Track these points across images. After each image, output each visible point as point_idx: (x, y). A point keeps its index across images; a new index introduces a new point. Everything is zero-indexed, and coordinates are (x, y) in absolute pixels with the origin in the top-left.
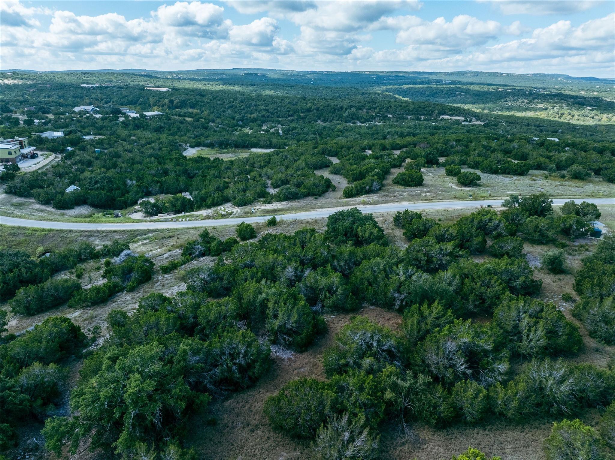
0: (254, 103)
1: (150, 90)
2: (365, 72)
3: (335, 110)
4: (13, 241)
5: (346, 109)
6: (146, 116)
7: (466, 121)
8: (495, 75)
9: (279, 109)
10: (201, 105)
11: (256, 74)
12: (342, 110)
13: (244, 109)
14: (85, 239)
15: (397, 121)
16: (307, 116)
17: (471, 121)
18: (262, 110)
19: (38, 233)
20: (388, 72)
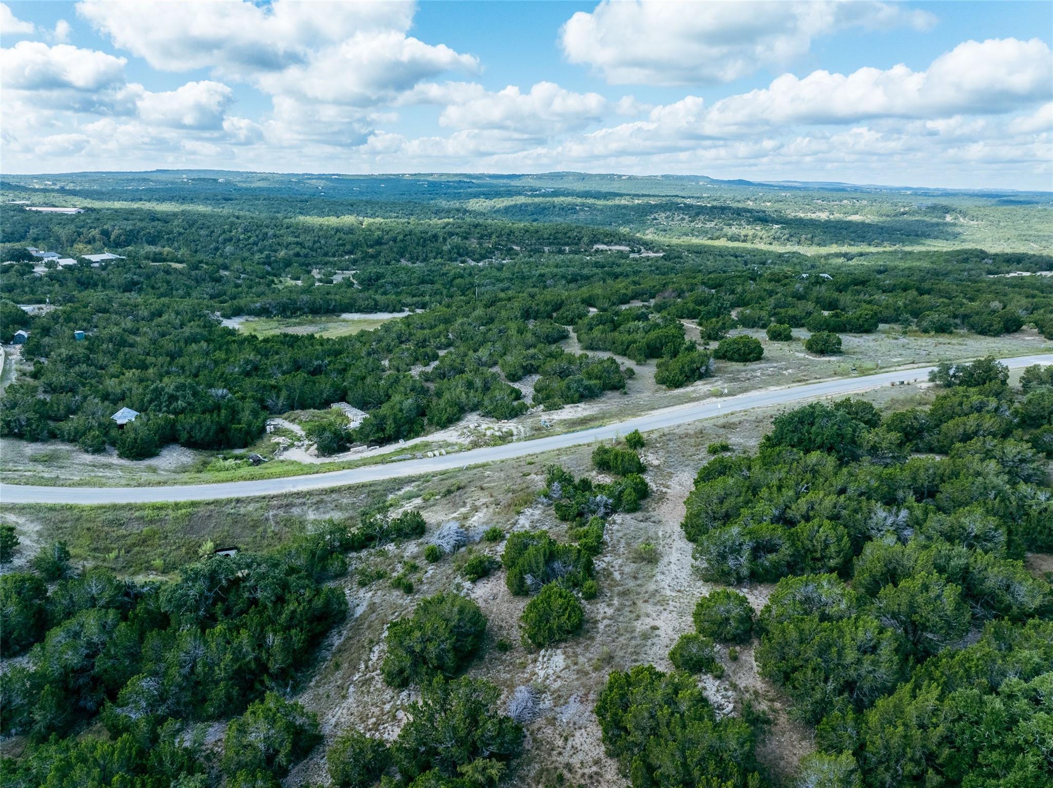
0: (271, 232)
1: (37, 212)
2: (403, 175)
3: (425, 240)
4: (124, 536)
5: (445, 239)
6: (90, 262)
7: (633, 251)
8: (611, 177)
9: (323, 242)
10: (168, 239)
11: (215, 180)
12: (436, 240)
13: (256, 244)
14: (281, 512)
15: (531, 256)
16: (380, 252)
17: (639, 251)
18: (290, 244)
19: (172, 514)
20: (441, 175)
